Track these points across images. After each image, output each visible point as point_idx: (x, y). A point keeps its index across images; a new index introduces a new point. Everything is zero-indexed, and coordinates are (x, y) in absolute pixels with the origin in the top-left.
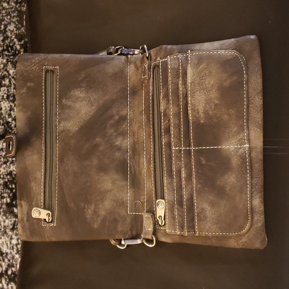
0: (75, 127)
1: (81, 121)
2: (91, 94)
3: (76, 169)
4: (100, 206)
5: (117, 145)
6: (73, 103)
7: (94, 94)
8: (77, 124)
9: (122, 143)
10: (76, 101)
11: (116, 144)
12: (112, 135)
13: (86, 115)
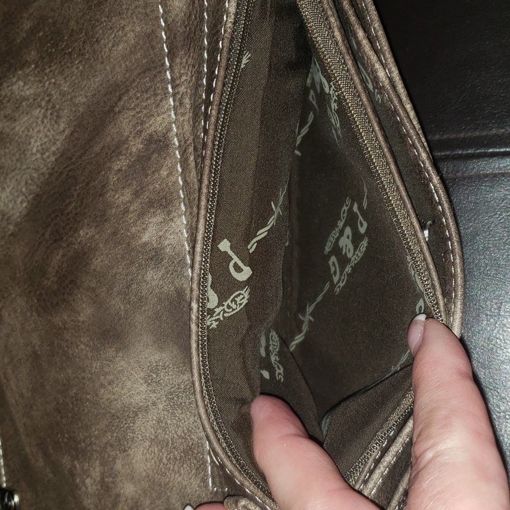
0: (19, 201)
1: (32, 179)
2: (53, 80)
3: (35, 340)
4: (119, 465)
5: (146, 244)
6: (8, 124)
7: (60, 80)
8: (24, 190)
9: (161, 234)
10: (17, 115)
11: (144, 240)
12: (126, 211)
13: (42, 154)
